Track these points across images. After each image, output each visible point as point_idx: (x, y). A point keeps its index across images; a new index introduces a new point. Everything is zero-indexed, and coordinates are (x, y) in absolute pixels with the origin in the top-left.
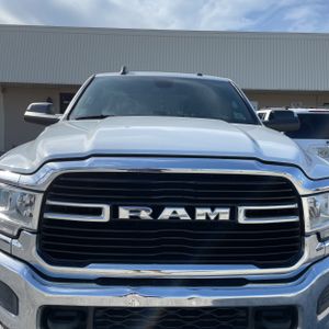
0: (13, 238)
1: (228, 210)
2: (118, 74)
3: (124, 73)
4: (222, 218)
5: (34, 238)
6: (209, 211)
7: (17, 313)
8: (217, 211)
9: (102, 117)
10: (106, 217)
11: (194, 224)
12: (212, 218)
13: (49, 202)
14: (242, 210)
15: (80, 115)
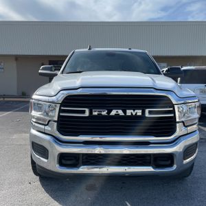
0: (45, 125)
1: (141, 111)
2: (87, 50)
3: (90, 49)
4: (138, 114)
5: (56, 124)
6: (132, 111)
7: (47, 158)
8: (136, 111)
9: (80, 72)
10: (87, 114)
11: (126, 117)
12: (134, 114)
13: (62, 108)
14: (147, 111)
15: (68, 71)
